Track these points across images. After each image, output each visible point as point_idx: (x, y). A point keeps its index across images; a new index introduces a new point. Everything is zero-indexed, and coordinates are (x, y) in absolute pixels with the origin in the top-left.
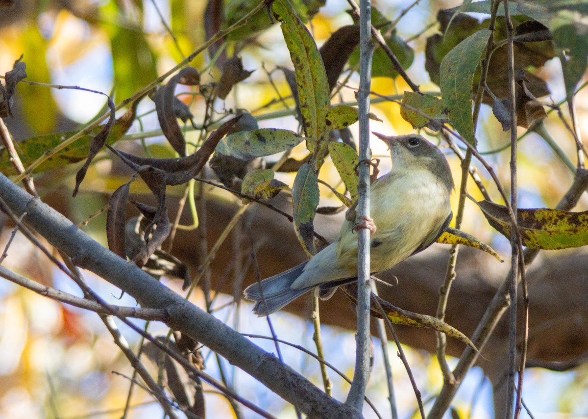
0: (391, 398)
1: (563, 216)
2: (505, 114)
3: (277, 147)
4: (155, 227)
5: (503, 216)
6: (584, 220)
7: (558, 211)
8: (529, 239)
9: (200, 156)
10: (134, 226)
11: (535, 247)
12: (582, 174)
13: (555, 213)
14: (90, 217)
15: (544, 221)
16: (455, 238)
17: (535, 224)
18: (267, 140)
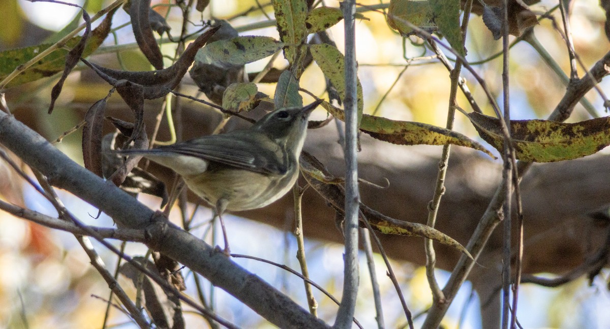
0: (378, 318)
1: (557, 127)
2: (495, 22)
3: (257, 54)
4: (132, 143)
5: (495, 128)
6: (578, 132)
7: (552, 123)
8: (522, 152)
9: (178, 69)
10: (110, 143)
11: (527, 159)
12: (576, 83)
13: (548, 124)
14: (65, 134)
15: (537, 133)
16: (445, 139)
17: (527, 136)
18: (247, 48)
